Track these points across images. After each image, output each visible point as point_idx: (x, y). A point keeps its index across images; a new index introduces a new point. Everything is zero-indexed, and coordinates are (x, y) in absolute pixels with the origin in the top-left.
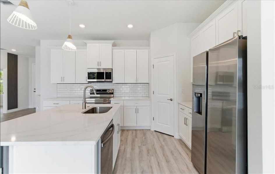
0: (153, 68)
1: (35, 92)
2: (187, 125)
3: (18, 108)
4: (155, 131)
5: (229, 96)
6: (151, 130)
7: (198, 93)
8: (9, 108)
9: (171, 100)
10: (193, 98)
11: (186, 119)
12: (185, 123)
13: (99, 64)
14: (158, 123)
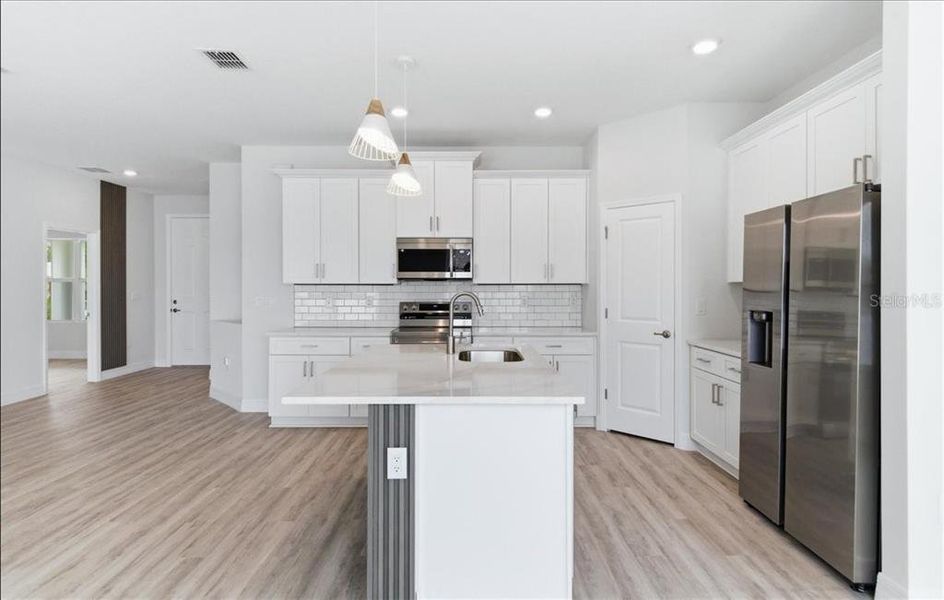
0: (606, 237)
1: (175, 311)
2: (721, 405)
3: (128, 365)
4: (612, 431)
5: (843, 326)
6: (598, 429)
7: (760, 313)
8: (105, 366)
9: (666, 335)
10: (744, 326)
11: (717, 389)
12: (716, 400)
13: (434, 223)
14: (623, 408)
